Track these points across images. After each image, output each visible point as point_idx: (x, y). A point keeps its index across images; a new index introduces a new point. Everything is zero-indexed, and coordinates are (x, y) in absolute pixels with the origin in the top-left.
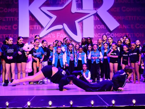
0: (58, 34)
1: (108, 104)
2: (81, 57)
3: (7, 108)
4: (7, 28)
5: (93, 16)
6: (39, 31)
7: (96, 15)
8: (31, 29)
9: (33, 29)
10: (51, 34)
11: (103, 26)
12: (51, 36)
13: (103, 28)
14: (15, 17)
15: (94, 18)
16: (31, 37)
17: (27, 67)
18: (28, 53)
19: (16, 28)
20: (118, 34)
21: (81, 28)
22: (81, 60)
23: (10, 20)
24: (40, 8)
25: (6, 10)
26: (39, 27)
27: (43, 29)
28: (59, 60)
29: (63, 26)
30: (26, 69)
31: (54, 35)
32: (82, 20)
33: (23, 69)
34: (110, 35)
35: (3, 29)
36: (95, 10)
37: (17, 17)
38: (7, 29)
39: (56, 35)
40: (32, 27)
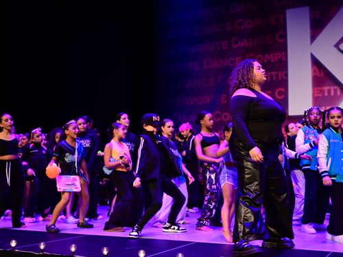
8: (317, 95)
9: (320, 95)
14: (280, 72)
24: (337, 46)
25: (259, 59)
26: (335, 90)
40: (318, 90)
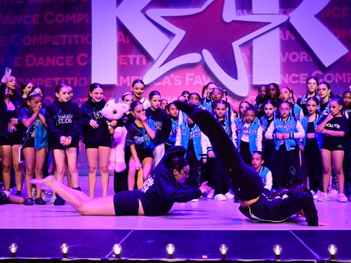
0: (190, 77)
1: (319, 255)
2: (248, 134)
3: (64, 259)
4: (64, 61)
5: (278, 29)
6: (141, 69)
7: (287, 27)
8: (123, 63)
9: (125, 63)
10: (172, 75)
11: (304, 55)
12: (172, 80)
13: (304, 60)
14: (83, 35)
15: (280, 35)
16: (121, 85)
17: (112, 159)
18: (114, 123)
19: (85, 63)
20: (344, 74)
21: (247, 61)
22: (247, 141)
23: (70, 43)
24: (144, 11)
25: (60, 19)
26: (141, 59)
27: (150, 63)
28: (191, 142)
29: (202, 57)
30: (109, 162)
31: (178, 79)
32: (251, 41)
33: (103, 164)
34: (323, 78)
35: (53, 65)
36: (285, 13)
37: (87, 36)
38: (63, 64)
39: (183, 80)
40: (123, 58)
